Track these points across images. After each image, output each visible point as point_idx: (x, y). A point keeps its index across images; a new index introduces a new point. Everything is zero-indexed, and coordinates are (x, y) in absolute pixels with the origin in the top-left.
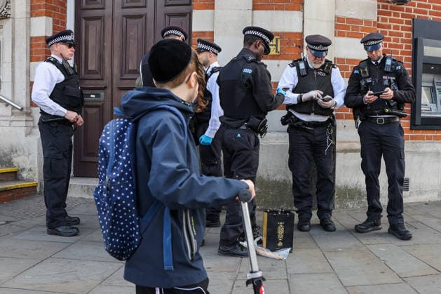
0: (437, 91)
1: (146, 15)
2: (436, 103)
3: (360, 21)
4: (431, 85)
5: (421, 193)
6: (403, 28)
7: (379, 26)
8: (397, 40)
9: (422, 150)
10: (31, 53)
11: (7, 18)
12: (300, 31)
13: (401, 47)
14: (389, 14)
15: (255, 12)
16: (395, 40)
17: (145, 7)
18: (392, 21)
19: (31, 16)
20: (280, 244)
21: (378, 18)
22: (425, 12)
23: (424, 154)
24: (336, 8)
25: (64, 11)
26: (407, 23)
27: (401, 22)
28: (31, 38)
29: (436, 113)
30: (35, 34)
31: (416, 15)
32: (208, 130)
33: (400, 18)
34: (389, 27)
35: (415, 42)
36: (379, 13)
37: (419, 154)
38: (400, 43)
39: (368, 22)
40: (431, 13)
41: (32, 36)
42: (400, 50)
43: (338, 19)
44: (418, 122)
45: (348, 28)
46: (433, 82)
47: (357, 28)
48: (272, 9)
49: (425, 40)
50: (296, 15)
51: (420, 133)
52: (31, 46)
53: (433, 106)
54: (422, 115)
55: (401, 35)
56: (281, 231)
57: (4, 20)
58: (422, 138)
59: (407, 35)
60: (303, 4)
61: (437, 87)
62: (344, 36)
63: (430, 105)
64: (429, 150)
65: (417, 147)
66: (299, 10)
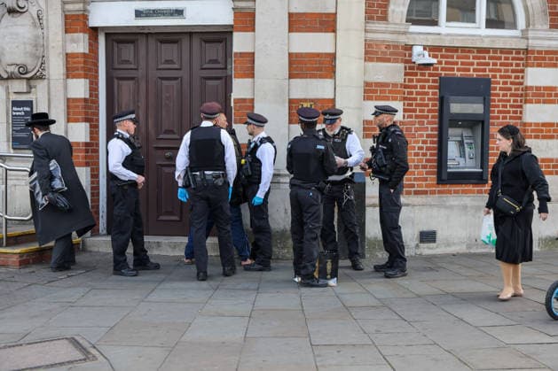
0: (466, 145)
1: (181, 78)
2: (465, 157)
3: (387, 85)
4: (459, 139)
5: (448, 245)
6: (429, 87)
7: (406, 87)
8: (423, 99)
9: (448, 204)
10: (68, 114)
11: (41, 78)
12: (332, 97)
13: (427, 105)
14: (416, 74)
15: (291, 80)
16: (421, 99)
17: (180, 69)
18: (418, 81)
19: (68, 77)
20: (329, 277)
21: (405, 79)
22: (453, 69)
23: (451, 207)
24: (365, 74)
25: (97, 71)
26: (434, 81)
27: (428, 81)
28: (68, 100)
29: (465, 167)
30: (72, 95)
31: (443, 73)
32: (259, 192)
33: (427, 77)
34: (415, 87)
35: (442, 100)
36: (406, 74)
37: (446, 207)
38: (426, 102)
39: (395, 85)
40: (459, 70)
41: (69, 96)
42: (426, 108)
43: (367, 84)
44: (444, 177)
45: (376, 91)
46: (462, 136)
47: (384, 92)
48: (306, 78)
49: (452, 98)
50: (328, 83)
51: (447, 187)
52: (68, 107)
53: (462, 161)
54: (449, 170)
55: (427, 93)
56: (329, 267)
57: (39, 81)
58: (450, 192)
59: (434, 94)
60: (335, 72)
61: (465, 141)
62: (372, 100)
63: (458, 159)
64: (456, 203)
65: (444, 201)
66: (331, 78)
